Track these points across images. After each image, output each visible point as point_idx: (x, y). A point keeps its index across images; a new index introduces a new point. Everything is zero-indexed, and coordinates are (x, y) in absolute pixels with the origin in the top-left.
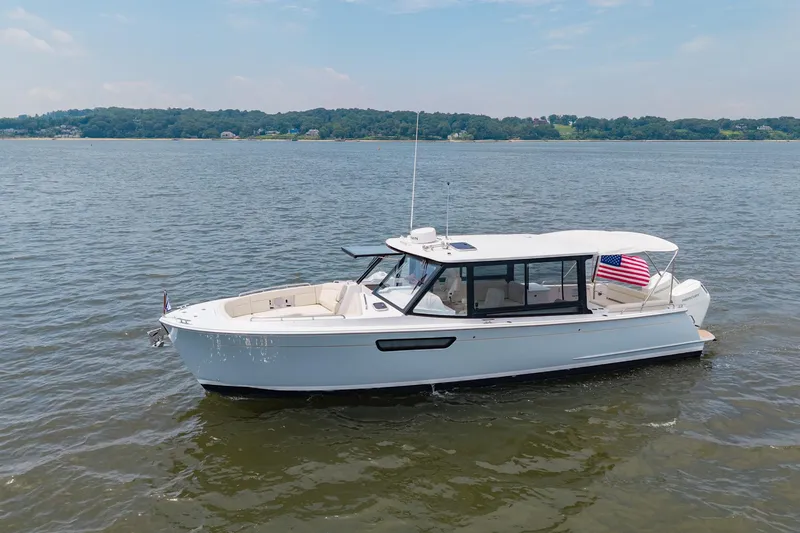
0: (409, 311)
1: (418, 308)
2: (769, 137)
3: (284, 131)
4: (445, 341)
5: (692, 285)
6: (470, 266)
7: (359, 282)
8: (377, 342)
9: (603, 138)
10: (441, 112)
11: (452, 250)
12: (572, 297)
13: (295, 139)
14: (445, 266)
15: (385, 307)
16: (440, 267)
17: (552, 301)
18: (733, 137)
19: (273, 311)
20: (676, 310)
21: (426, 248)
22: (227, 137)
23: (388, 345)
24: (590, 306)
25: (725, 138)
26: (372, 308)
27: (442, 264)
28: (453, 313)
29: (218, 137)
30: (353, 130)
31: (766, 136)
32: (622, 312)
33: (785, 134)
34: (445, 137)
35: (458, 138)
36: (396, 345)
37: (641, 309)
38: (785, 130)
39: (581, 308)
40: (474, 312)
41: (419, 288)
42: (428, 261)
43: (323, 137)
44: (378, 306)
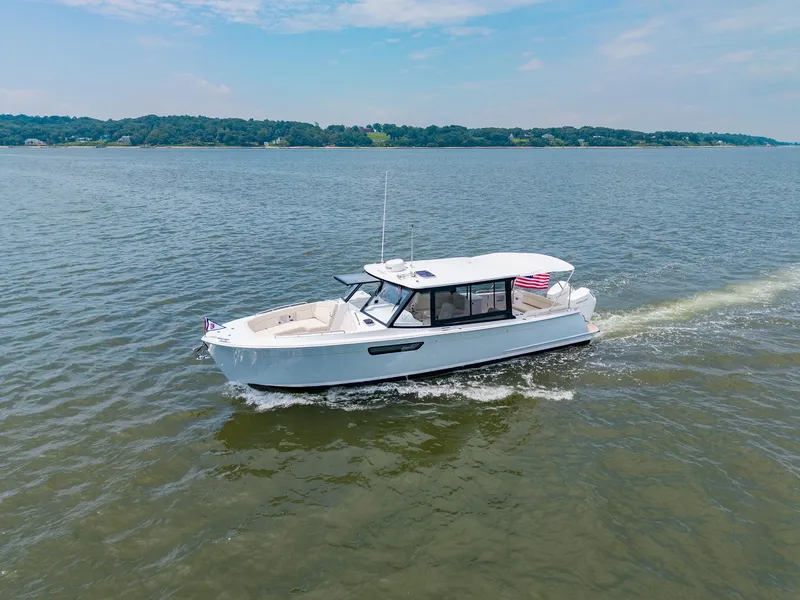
0: (391, 325)
1: (396, 323)
2: (548, 145)
3: (96, 138)
4: (417, 345)
5: (583, 292)
6: (433, 291)
7: (346, 301)
8: (369, 349)
9: (410, 145)
10: (270, 120)
11: (419, 277)
12: (502, 307)
13: (105, 145)
14: (415, 291)
15: (372, 322)
16: (412, 292)
17: (485, 311)
18: (521, 144)
19: (282, 325)
20: (573, 312)
21: (399, 277)
22: (32, 144)
23: (376, 350)
24: (514, 312)
25: (513, 145)
26: (364, 325)
27: (413, 290)
28: (421, 324)
29: (21, 143)
30: (171, 136)
31: (546, 143)
32: (536, 316)
33: (563, 142)
34: (261, 144)
35: (276, 145)
36: (381, 350)
37: (549, 313)
38: (563, 138)
39: (508, 314)
40: (436, 323)
41: (397, 308)
42: (402, 287)
43: (134, 144)
44: (368, 322)
